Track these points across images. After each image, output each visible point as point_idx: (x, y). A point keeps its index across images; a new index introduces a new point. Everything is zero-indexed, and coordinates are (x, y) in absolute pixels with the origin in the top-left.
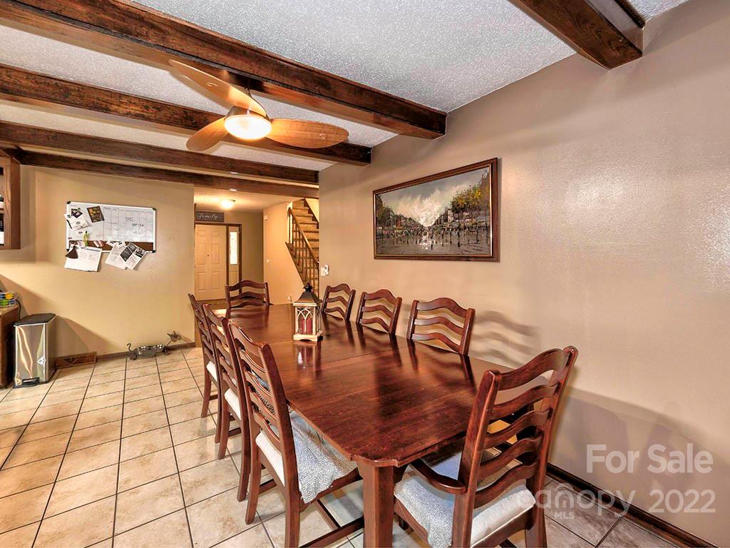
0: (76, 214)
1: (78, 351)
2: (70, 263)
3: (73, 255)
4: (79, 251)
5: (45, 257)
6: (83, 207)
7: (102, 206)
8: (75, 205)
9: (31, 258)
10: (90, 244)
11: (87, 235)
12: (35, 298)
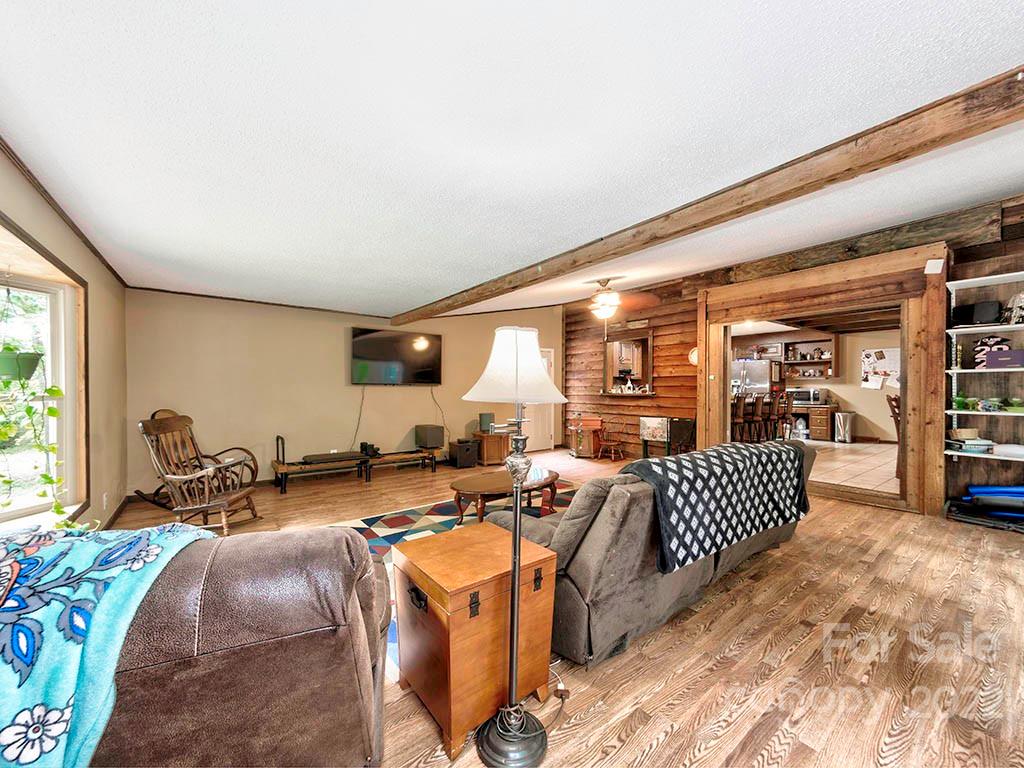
0: (868, 356)
1: (868, 435)
2: (864, 385)
3: (866, 380)
4: (869, 378)
5: (852, 381)
6: (872, 352)
7: (884, 351)
8: (867, 351)
9: (844, 382)
10: (876, 373)
11: (874, 369)
12: (846, 403)
